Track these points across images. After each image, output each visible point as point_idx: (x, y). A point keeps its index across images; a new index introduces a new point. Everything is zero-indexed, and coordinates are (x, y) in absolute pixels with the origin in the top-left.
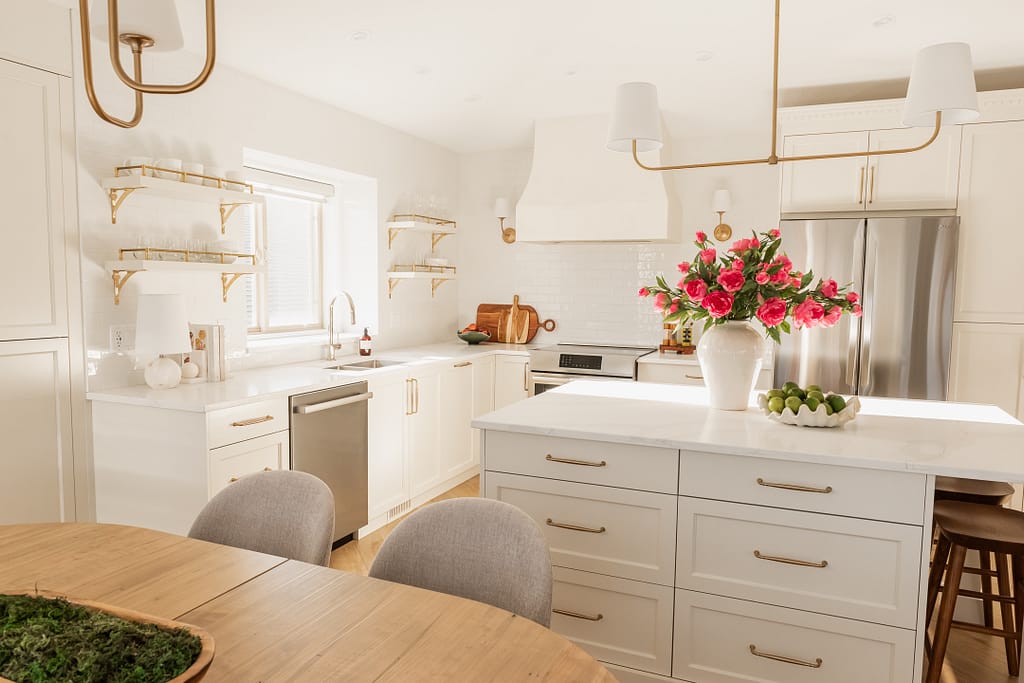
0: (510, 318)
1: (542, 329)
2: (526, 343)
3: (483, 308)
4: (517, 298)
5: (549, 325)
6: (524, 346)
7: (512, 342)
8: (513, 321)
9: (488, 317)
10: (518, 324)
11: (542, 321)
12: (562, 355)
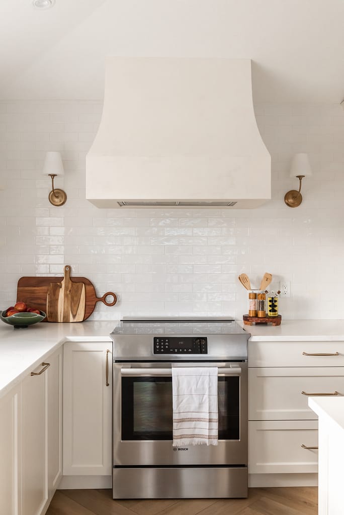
0: (62, 293)
1: (101, 305)
2: (84, 321)
3: (25, 282)
4: (68, 269)
5: (110, 299)
6: (81, 325)
7: (66, 321)
8: (66, 296)
9: (33, 292)
10: (72, 298)
11: (101, 294)
12: (155, 339)
